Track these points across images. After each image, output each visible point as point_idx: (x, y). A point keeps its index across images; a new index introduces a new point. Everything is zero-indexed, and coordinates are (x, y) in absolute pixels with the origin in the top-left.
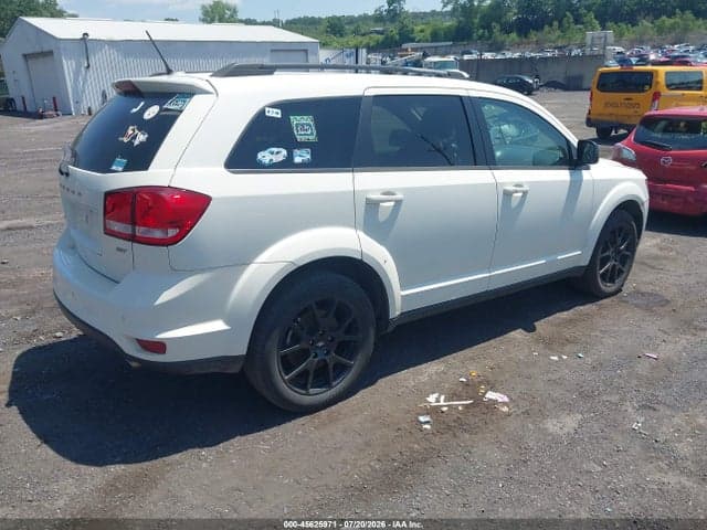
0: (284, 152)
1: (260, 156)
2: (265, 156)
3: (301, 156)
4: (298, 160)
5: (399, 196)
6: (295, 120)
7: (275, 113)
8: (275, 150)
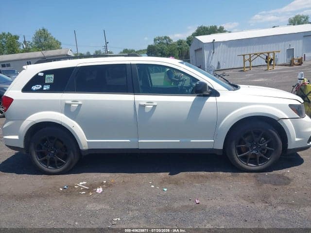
0: (41, 86)
1: (33, 88)
2: (34, 88)
3: (46, 88)
4: (45, 89)
5: (80, 103)
6: (47, 76)
7: (41, 74)
8: (38, 86)
